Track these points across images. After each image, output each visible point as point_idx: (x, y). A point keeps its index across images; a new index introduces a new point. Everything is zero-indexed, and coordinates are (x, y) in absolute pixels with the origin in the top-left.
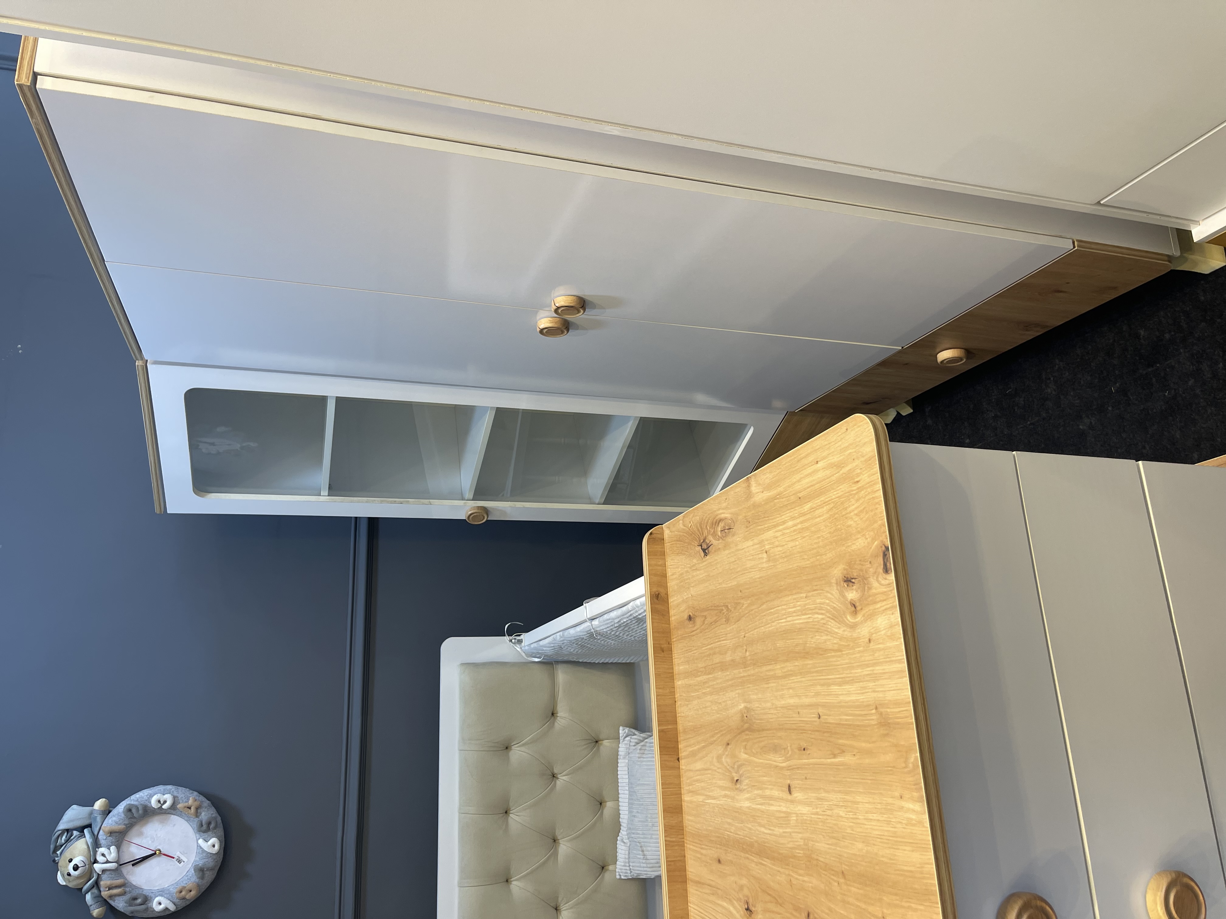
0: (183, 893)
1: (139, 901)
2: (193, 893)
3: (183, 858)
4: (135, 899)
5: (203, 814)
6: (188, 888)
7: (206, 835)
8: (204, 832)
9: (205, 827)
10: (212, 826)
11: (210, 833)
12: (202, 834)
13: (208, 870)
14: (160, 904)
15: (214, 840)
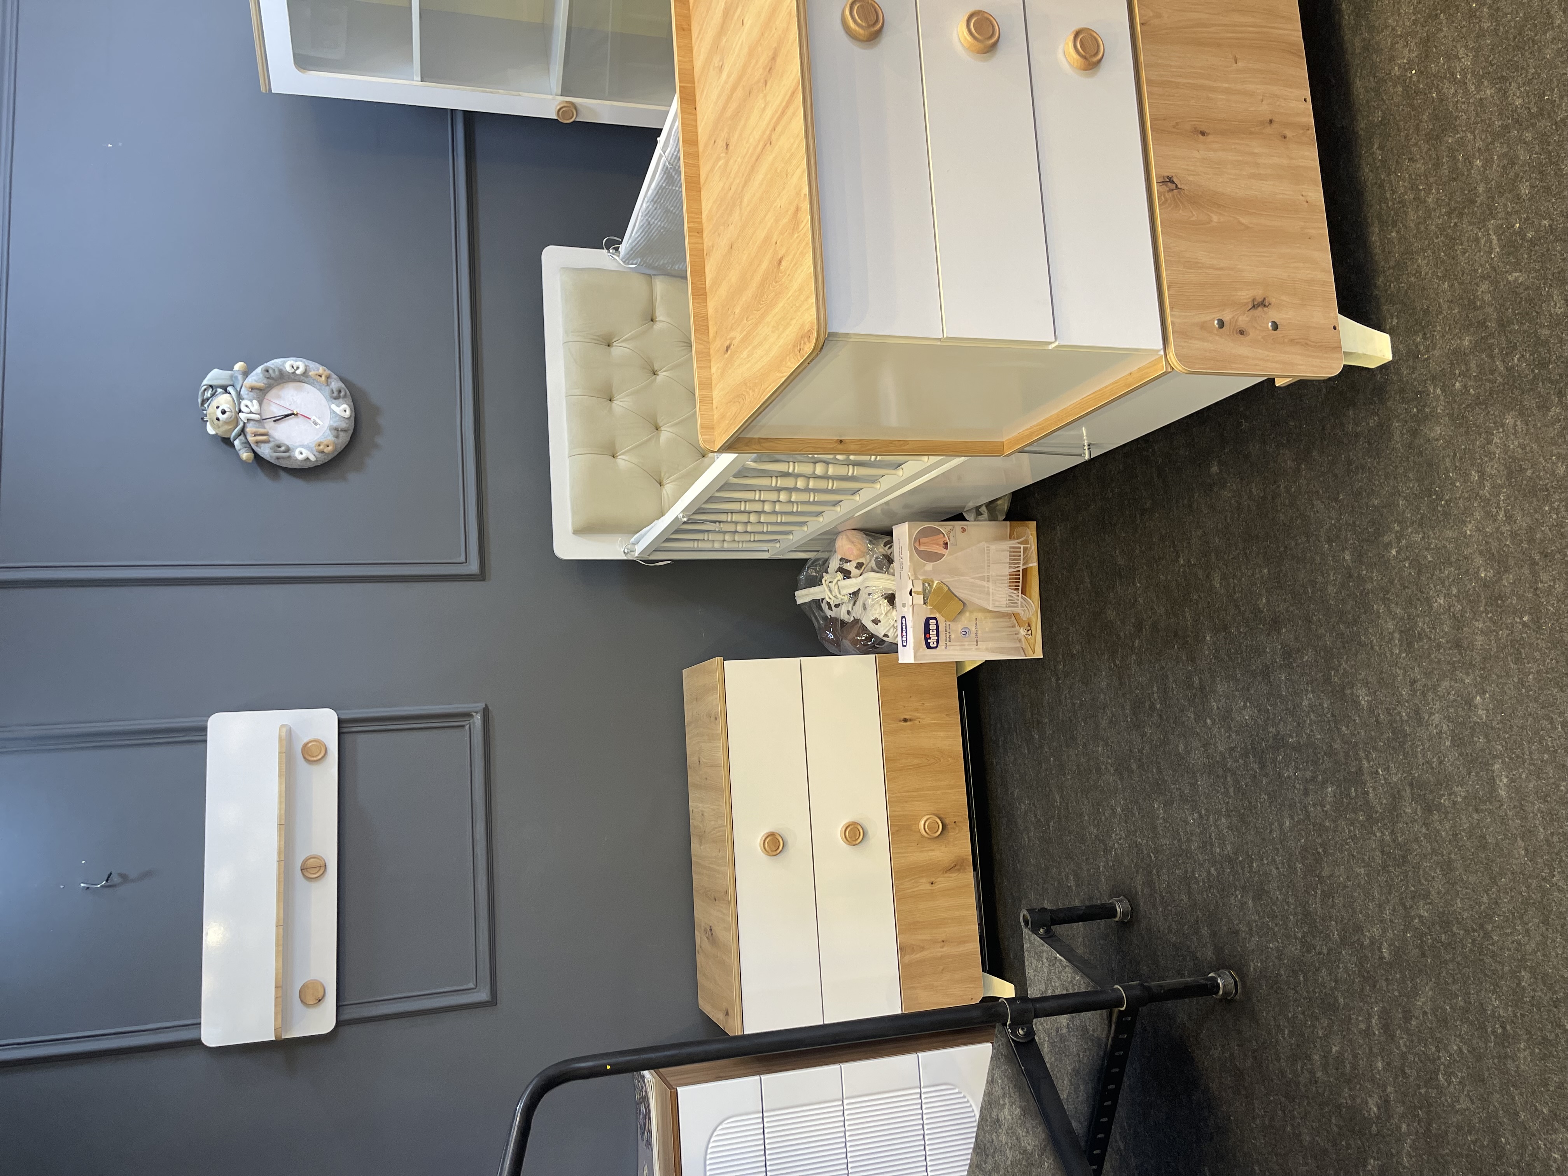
0: (322, 447)
1: (283, 449)
2: (330, 448)
3: (318, 421)
4: (279, 447)
5: (333, 383)
6: (325, 443)
7: (337, 402)
8: (335, 399)
9: (335, 394)
10: (342, 394)
11: (341, 400)
12: (334, 401)
13: (342, 430)
14: (301, 453)
15: (345, 406)
